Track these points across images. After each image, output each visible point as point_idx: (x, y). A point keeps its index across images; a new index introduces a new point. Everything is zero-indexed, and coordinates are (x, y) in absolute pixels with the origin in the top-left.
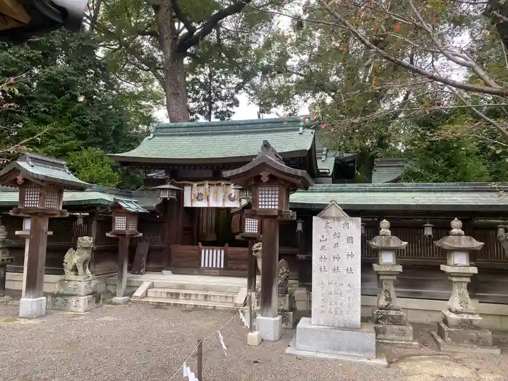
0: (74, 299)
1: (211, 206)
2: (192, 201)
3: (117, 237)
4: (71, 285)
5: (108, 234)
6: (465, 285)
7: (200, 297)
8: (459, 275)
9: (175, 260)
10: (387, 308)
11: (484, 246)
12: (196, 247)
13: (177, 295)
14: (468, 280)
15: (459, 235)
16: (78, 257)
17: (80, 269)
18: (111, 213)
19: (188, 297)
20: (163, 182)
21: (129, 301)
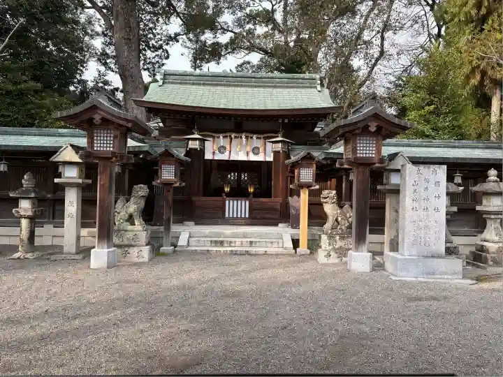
0: (135, 249)
1: (231, 159)
2: (214, 153)
4: (130, 235)
5: (154, 183)
7: (246, 244)
9: (197, 211)
12: (220, 198)
13: (222, 243)
19: (233, 245)
21: (175, 251)
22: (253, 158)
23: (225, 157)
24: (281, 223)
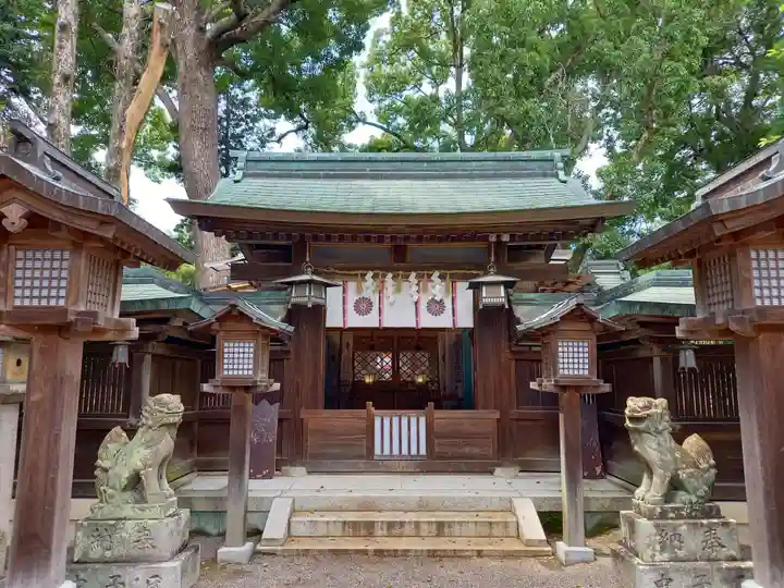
0: (139, 573)
1: (386, 324)
2: (345, 314)
3: (226, 392)
4: (127, 531)
5: (206, 388)
7: (427, 530)
9: (311, 442)
16: (144, 452)
17: (152, 483)
21: (255, 553)
22: (428, 321)
23: (370, 321)
24: (500, 465)
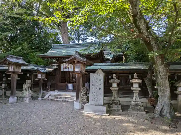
0: (25, 98)
2: (64, 69)
3: (39, 80)
4: (25, 94)
5: (36, 79)
6: (137, 93)
7: (64, 98)
8: (136, 91)
9: (59, 87)
10: (114, 100)
11: (142, 82)
12: (65, 83)
13: (58, 98)
14: (138, 92)
15: (136, 78)
16: (27, 86)
17: (27, 90)
18: (37, 73)
19: (61, 98)
20: (54, 63)
